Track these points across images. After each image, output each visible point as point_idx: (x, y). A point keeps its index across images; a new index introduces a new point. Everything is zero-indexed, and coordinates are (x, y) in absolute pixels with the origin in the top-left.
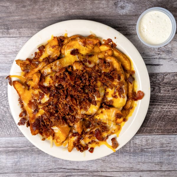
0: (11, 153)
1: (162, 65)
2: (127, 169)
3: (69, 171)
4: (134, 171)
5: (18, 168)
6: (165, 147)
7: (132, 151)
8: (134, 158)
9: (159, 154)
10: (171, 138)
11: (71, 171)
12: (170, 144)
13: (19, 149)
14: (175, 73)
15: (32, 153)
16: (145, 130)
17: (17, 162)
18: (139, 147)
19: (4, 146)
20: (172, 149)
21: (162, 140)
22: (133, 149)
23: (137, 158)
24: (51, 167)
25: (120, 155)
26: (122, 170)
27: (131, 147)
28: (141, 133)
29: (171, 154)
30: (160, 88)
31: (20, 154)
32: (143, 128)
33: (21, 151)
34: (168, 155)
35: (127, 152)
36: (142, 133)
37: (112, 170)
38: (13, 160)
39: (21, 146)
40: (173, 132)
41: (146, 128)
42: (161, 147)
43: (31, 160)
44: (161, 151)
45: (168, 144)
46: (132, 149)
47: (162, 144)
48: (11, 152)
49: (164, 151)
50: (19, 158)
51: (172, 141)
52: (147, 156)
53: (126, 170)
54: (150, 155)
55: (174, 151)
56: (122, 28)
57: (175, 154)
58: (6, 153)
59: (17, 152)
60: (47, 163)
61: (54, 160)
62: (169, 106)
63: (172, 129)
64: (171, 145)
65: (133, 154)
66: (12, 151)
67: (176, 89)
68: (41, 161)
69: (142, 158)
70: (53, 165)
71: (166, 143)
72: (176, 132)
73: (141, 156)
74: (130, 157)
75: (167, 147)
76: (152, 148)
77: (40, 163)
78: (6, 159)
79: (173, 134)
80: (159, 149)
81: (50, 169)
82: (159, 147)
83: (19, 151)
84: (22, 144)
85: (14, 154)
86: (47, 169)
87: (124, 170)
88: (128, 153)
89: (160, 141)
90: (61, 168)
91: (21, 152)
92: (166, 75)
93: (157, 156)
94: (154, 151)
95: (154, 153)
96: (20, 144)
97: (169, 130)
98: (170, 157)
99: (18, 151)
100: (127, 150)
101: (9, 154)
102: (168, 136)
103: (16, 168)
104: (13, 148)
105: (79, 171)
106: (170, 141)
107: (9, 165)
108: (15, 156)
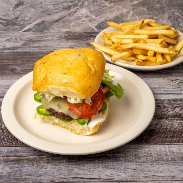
0: (11, 163)
2: (168, 178)
3: (87, 180)
4: (178, 181)
5: (17, 178)
7: (170, 159)
8: (175, 166)
11: (90, 181)
13: (22, 158)
15: (40, 162)
16: (181, 140)
17: (17, 171)
18: (178, 156)
19: (6, 155)
22: (171, 158)
23: (178, 166)
24: (62, 176)
25: (155, 164)
26: (161, 179)
27: (168, 156)
28: (177, 143)
31: (23, 163)
32: (178, 138)
33: (25, 160)
35: (163, 161)
36: (179, 143)
37: (147, 179)
38: (13, 169)
39: (27, 154)
41: (181, 139)
43: (37, 169)
46: (169, 158)
48: (12, 161)
50: (21, 167)
53: (166, 179)
58: (5, 162)
60: (58, 172)
61: (67, 169)
65: (172, 162)
66: (14, 160)
68: (50, 170)
70: (66, 175)
74: (169, 165)
77: (48, 172)
78: (3, 168)
81: (62, 179)
84: (28, 153)
85: (15, 163)
86: (57, 178)
87: (164, 179)
88: (165, 162)
90: (77, 178)
99: (22, 160)
100: (163, 159)
101: (8, 163)
103: (14, 178)
104: (16, 157)
105: (101, 180)
107: (5, 174)
108: (17, 165)
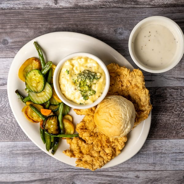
0: (27, 156)
1: (154, 81)
2: (126, 169)
3: (76, 171)
4: (132, 171)
5: (33, 168)
6: (158, 150)
9: (153, 157)
10: (162, 143)
11: (78, 171)
12: (161, 147)
13: (34, 152)
14: (164, 87)
15: (45, 155)
17: (32, 163)
19: (22, 149)
20: (163, 152)
21: (155, 144)
23: (134, 159)
24: (61, 168)
26: (121, 170)
29: (162, 156)
30: (153, 100)
31: (35, 156)
34: (160, 157)
37: (113, 170)
38: (29, 161)
39: (36, 149)
40: (164, 137)
42: (154, 150)
43: (44, 161)
44: (154, 154)
45: (160, 147)
47: (155, 147)
48: (27, 154)
49: (157, 154)
50: (34, 159)
51: (163, 144)
52: (143, 158)
53: (125, 170)
54: (145, 156)
55: (165, 153)
56: (120, 50)
57: (166, 156)
58: (23, 155)
59: (32, 155)
60: (58, 164)
62: (161, 115)
63: (164, 134)
64: (163, 148)
66: (28, 153)
67: (165, 101)
68: (53, 162)
69: (138, 159)
70: (63, 166)
71: (158, 146)
72: (166, 137)
73: (137, 157)
75: (159, 150)
76: (147, 150)
77: (51, 163)
78: (23, 160)
79: (165, 138)
80: (153, 151)
81: (60, 169)
82: (152, 149)
83: (34, 153)
85: (29, 156)
86: (57, 169)
87: (124, 170)
89: (154, 144)
90: (70, 168)
91: (35, 155)
92: (157, 89)
93: (151, 158)
94: (148, 153)
95: (148, 155)
96: (35, 148)
97: (160, 135)
98: (162, 159)
101: (25, 156)
102: (160, 141)
103: (31, 168)
104: (29, 151)
105: (85, 171)
106: (162, 145)
107: (25, 165)
108: (31, 158)
